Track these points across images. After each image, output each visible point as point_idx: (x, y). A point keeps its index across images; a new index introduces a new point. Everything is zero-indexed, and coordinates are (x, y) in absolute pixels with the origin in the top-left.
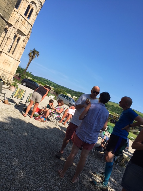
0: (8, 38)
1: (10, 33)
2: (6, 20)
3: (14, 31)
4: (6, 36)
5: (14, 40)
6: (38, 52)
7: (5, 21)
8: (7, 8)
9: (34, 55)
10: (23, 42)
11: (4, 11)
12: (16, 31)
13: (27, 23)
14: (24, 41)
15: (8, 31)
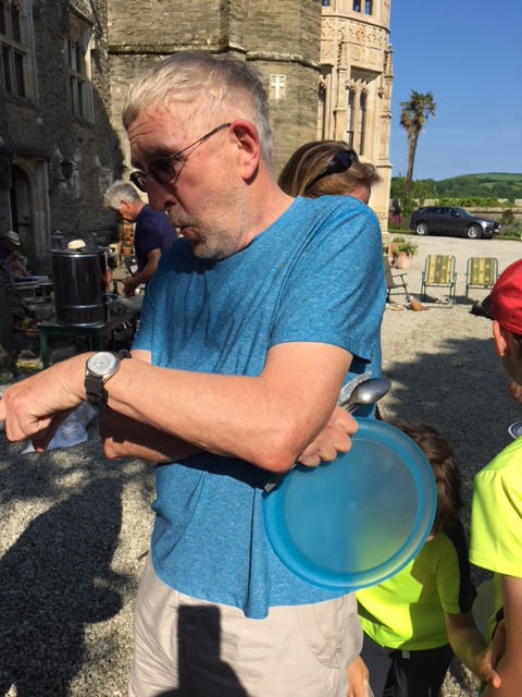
0: (335, 113)
1: (334, 93)
2: (314, 64)
3: (342, 81)
4: (328, 110)
5: (353, 108)
6: (429, 97)
7: (312, 71)
8: (303, 25)
9: (419, 115)
10: (378, 98)
11: (301, 40)
12: (349, 77)
13: (369, 30)
14: (380, 95)
15: (328, 92)
